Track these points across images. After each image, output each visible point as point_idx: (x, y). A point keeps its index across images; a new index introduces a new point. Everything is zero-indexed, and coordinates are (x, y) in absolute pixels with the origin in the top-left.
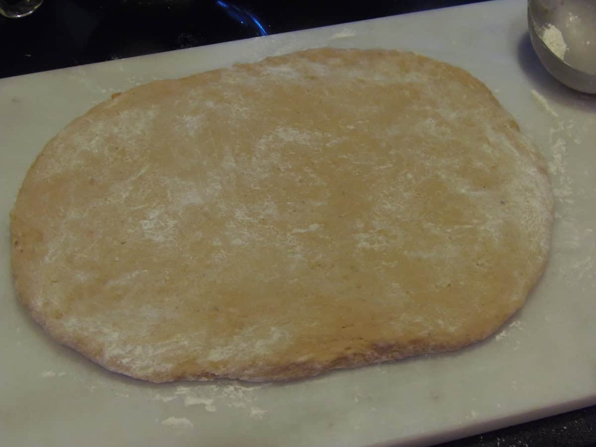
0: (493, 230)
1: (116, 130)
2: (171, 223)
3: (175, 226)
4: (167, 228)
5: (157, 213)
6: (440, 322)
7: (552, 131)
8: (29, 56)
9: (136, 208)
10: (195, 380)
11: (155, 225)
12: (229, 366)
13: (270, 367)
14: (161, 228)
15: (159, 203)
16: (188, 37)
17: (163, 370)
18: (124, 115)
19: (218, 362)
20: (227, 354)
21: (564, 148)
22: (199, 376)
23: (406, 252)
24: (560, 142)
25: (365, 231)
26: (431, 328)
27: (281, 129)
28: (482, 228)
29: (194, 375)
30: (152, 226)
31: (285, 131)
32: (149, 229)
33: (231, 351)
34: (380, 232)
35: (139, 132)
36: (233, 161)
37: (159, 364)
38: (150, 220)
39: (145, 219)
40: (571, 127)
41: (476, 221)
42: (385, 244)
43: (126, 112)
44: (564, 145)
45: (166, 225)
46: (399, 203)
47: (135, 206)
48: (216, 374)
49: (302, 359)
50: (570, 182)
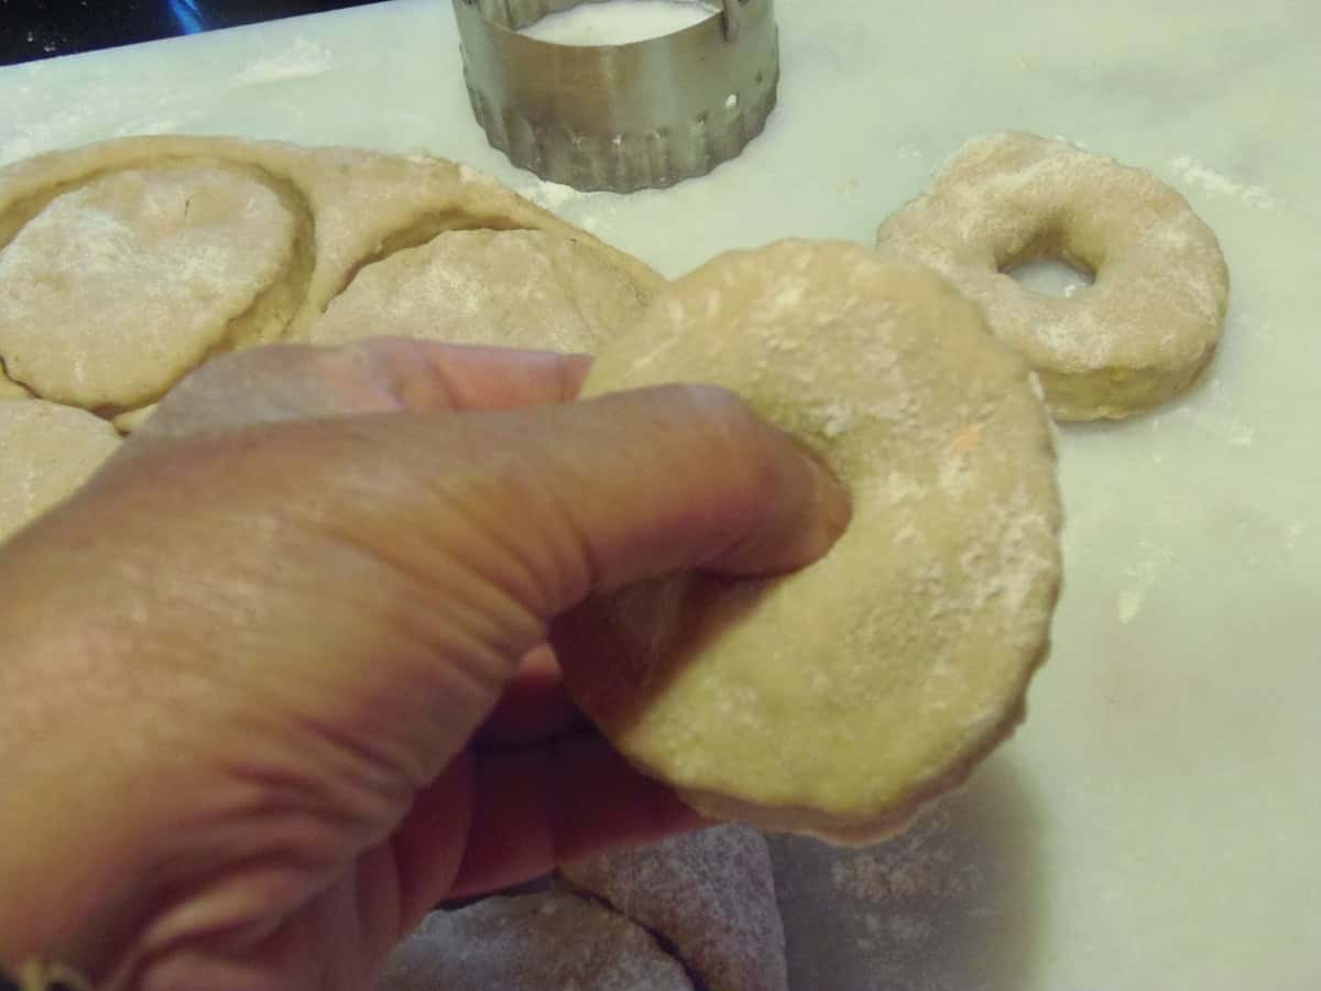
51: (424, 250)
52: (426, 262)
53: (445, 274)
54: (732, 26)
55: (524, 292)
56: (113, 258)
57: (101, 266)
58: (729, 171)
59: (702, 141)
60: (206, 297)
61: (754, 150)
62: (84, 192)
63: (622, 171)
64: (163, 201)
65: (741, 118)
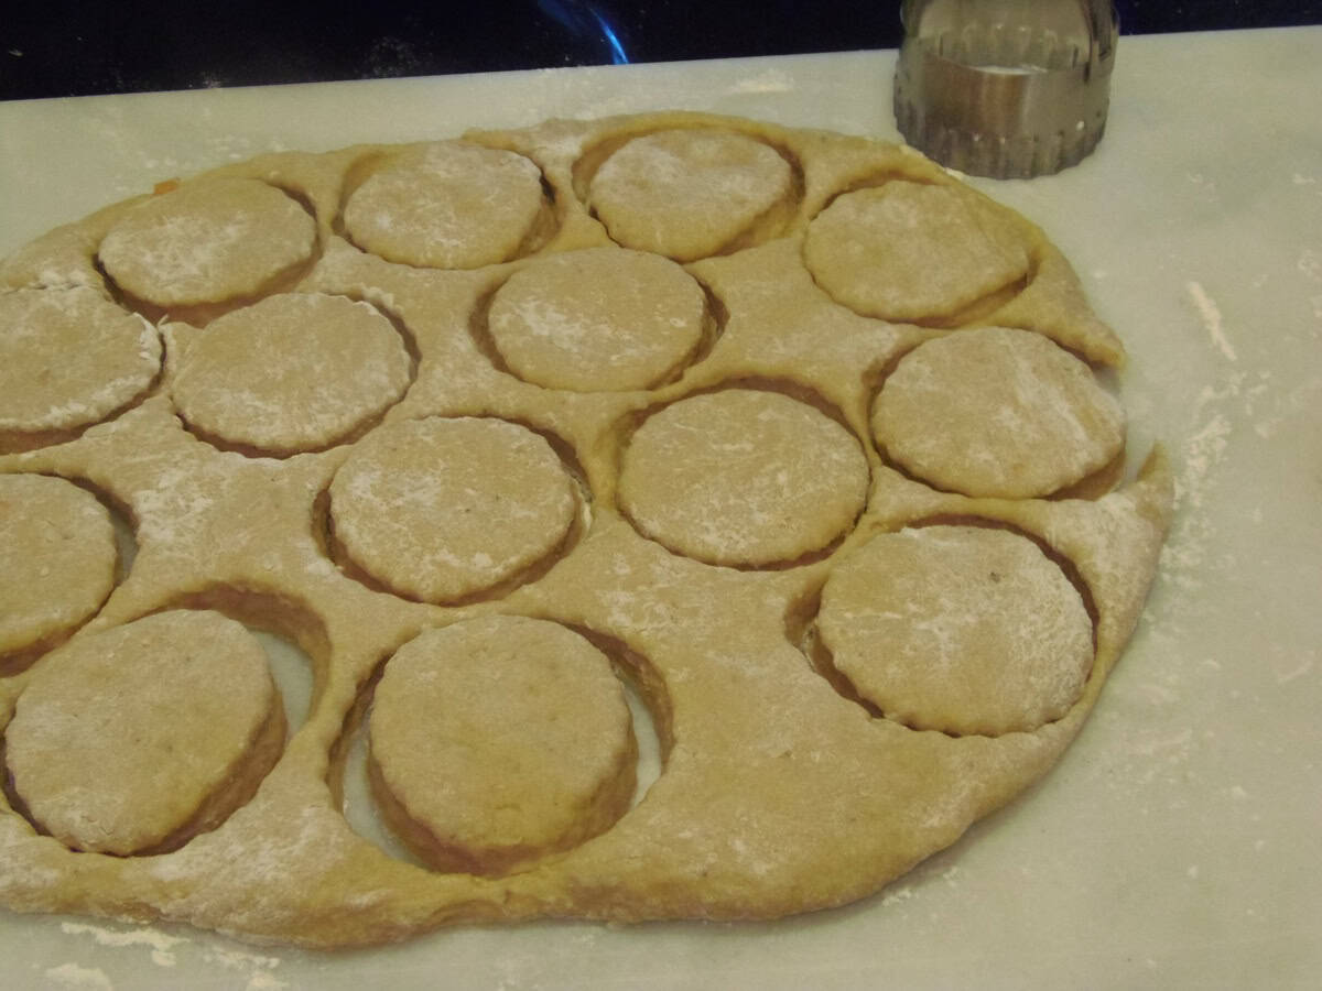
0: (944, 636)
1: (149, 258)
2: (201, 503)
3: (206, 511)
4: (188, 512)
5: (178, 476)
6: (739, 845)
7: (1208, 393)
8: (19, 54)
9: (137, 459)
10: (106, 916)
11: (166, 503)
12: (194, 896)
13: (286, 913)
14: (177, 512)
15: (190, 456)
16: (399, 48)
17: (34, 883)
18: (173, 227)
19: (172, 883)
20: (199, 864)
21: (1221, 444)
22: (119, 910)
23: (711, 654)
24: (1215, 428)
25: (630, 585)
26: (711, 859)
27: (531, 306)
28: (923, 626)
29: (105, 906)
30: (160, 505)
31: (540, 310)
32: (150, 512)
33: (209, 859)
34: (662, 594)
35: (194, 270)
36: (386, 370)
37: (28, 868)
38: (159, 491)
39: (147, 486)
40: (1259, 389)
41: (913, 608)
42: (668, 623)
43: (181, 220)
44: (1224, 437)
45: (188, 507)
46: (738, 532)
47: (134, 455)
48: (164, 911)
49: (364, 900)
50: (1206, 534)
51: (879, 191)
52: (881, 197)
53: (896, 204)
54: (1092, 71)
55: (948, 219)
56: (675, 176)
57: (668, 180)
58: (1069, 175)
59: (1058, 150)
60: (742, 202)
61: (1087, 163)
62: (650, 138)
63: (1002, 163)
64: (705, 149)
65: (1083, 139)
